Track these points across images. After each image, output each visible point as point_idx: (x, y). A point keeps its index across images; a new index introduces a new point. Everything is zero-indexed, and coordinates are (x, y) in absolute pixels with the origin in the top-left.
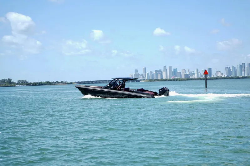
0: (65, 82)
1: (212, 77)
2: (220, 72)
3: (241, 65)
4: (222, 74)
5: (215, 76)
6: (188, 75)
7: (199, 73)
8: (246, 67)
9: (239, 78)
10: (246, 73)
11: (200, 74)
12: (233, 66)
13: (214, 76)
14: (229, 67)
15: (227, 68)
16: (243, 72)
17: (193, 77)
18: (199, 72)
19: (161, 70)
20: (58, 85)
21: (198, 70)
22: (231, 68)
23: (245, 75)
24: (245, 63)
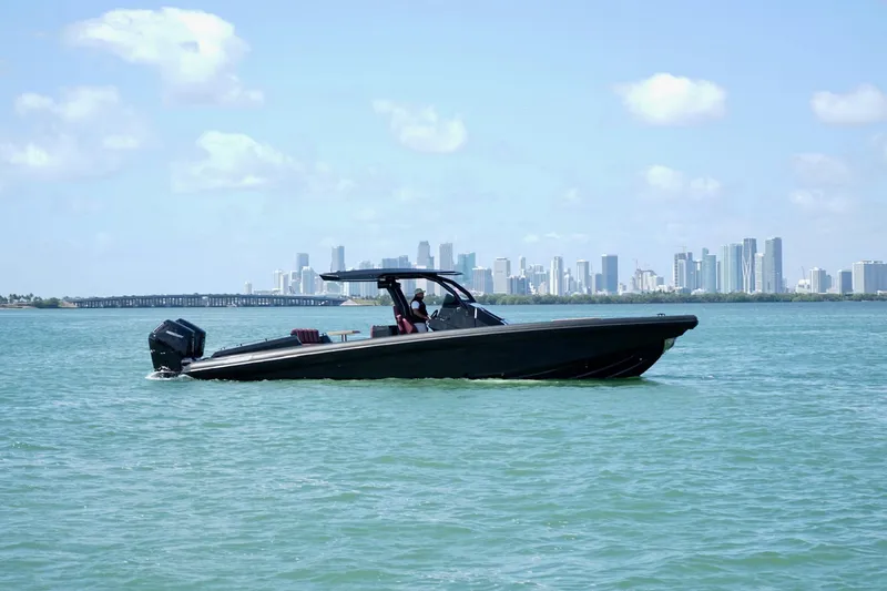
0: (28, 298)
1: (621, 292)
2: (652, 273)
3: (738, 248)
4: (661, 281)
5: (630, 290)
6: (521, 284)
7: (567, 276)
8: (760, 254)
10: (758, 281)
11: (571, 279)
12: (706, 251)
13: (624, 288)
14: (690, 254)
15: (682, 256)
16: (746, 276)
17: (542, 292)
18: (565, 270)
19: (407, 259)
21: (560, 261)
22: (697, 258)
23: (753, 288)
24: (754, 241)
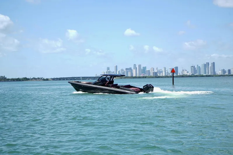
0: (42, 78)
1: (179, 75)
2: (186, 70)
3: (205, 65)
4: (188, 72)
5: (181, 74)
6: (156, 73)
7: (167, 71)
8: (210, 66)
9: (203, 76)
10: (210, 72)
11: (168, 72)
12: (198, 65)
13: (180, 74)
14: (194, 66)
15: (192, 67)
16: (207, 71)
17: (161, 75)
18: (166, 70)
19: (131, 68)
20: (35, 81)
21: (165, 68)
22: (196, 67)
23: (208, 73)
24: (208, 63)
